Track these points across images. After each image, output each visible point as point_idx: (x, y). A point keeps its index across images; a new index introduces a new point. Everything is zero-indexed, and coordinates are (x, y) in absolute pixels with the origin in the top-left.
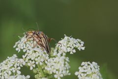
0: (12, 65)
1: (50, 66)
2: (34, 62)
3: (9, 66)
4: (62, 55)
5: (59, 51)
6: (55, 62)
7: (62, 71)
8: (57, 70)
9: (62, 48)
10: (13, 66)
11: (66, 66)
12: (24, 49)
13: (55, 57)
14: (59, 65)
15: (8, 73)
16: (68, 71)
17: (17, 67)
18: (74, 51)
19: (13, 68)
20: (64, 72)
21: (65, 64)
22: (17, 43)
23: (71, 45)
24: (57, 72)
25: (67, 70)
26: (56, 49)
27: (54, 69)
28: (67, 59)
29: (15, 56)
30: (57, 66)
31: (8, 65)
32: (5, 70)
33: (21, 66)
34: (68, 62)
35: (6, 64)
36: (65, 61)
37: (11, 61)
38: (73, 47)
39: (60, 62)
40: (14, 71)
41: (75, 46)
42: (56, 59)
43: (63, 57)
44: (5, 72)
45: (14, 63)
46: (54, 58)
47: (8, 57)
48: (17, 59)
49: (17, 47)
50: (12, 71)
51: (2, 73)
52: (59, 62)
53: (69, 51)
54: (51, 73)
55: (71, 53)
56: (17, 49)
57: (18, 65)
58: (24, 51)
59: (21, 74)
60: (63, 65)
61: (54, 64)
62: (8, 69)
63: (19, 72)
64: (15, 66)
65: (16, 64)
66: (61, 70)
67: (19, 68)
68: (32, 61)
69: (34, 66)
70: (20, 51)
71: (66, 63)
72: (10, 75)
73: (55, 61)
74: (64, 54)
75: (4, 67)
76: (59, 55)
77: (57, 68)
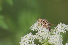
0: (29, 38)
1: (51, 40)
3: (28, 39)
4: (58, 34)
5: (56, 31)
7: (58, 43)
8: (55, 42)
9: (58, 30)
10: (30, 39)
11: (61, 40)
12: (36, 29)
14: (57, 39)
15: (27, 43)
16: (62, 43)
17: (32, 39)
18: (66, 32)
19: (30, 40)
20: (59, 43)
21: (60, 39)
22: (32, 26)
23: (64, 28)
24: (55, 43)
25: (61, 42)
26: (55, 30)
27: (54, 41)
28: (61, 36)
29: (31, 33)
31: (27, 38)
32: (25, 41)
33: (35, 39)
34: (62, 38)
35: (26, 38)
37: (29, 36)
38: (65, 30)
40: (30, 42)
41: (66, 29)
44: (25, 42)
45: (30, 37)
46: (54, 35)
47: (27, 34)
48: (32, 35)
49: (32, 28)
50: (29, 42)
51: (23, 43)
52: (57, 38)
53: (62, 31)
54: (52, 44)
55: (64, 33)
56: (32, 30)
57: (33, 38)
58: (36, 31)
59: (35, 44)
60: (59, 40)
61: (54, 39)
62: (27, 41)
63: (33, 43)
64: (31, 39)
67: (33, 40)
71: (61, 38)
72: (28, 44)
73: (54, 37)
75: (25, 39)
76: (57, 33)
77: (56, 41)
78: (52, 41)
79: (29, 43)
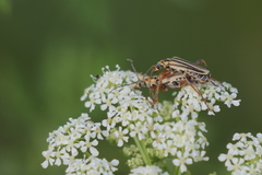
0: (79, 136)
1: (163, 141)
2: (126, 131)
3: (74, 139)
4: (190, 117)
5: (183, 108)
6: (175, 133)
7: (191, 152)
8: (179, 149)
9: (189, 101)
10: (83, 139)
11: (200, 140)
12: (103, 103)
13: (175, 120)
14: (184, 137)
15: (70, 153)
16: (203, 153)
17: (91, 140)
18: (217, 109)
19: (82, 142)
20: (195, 154)
21: (197, 137)
22: (87, 90)
24: (179, 154)
25: (201, 149)
26: (177, 104)
27: (173, 146)
28: (203, 127)
29: (85, 116)
30: (181, 141)
31: (71, 136)
32: (63, 146)
33: (100, 137)
34: (204, 133)
35: (66, 134)
36: (198, 129)
37: (77, 127)
39: (187, 132)
40: (84, 150)
42: (178, 126)
43: (194, 122)
44: (63, 151)
45: (83, 132)
46: (173, 124)
47: (70, 119)
48: (90, 124)
49: (88, 99)
50: (78, 150)
52: (183, 132)
54: (166, 155)
55: (210, 113)
56: (87, 105)
57: (93, 135)
58: (103, 108)
59: (100, 157)
60: (192, 139)
61: (172, 136)
62: (72, 145)
63: (95, 152)
64: (87, 138)
65: (89, 133)
66: (187, 149)
67: (96, 143)
68: (124, 128)
69: (126, 139)
70: (93, 108)
71: (200, 134)
72: (76, 157)
73: (174, 129)
74: (195, 116)
75: (64, 140)
76: (184, 116)
77: (180, 146)
78: (164, 146)
79: (80, 155)
